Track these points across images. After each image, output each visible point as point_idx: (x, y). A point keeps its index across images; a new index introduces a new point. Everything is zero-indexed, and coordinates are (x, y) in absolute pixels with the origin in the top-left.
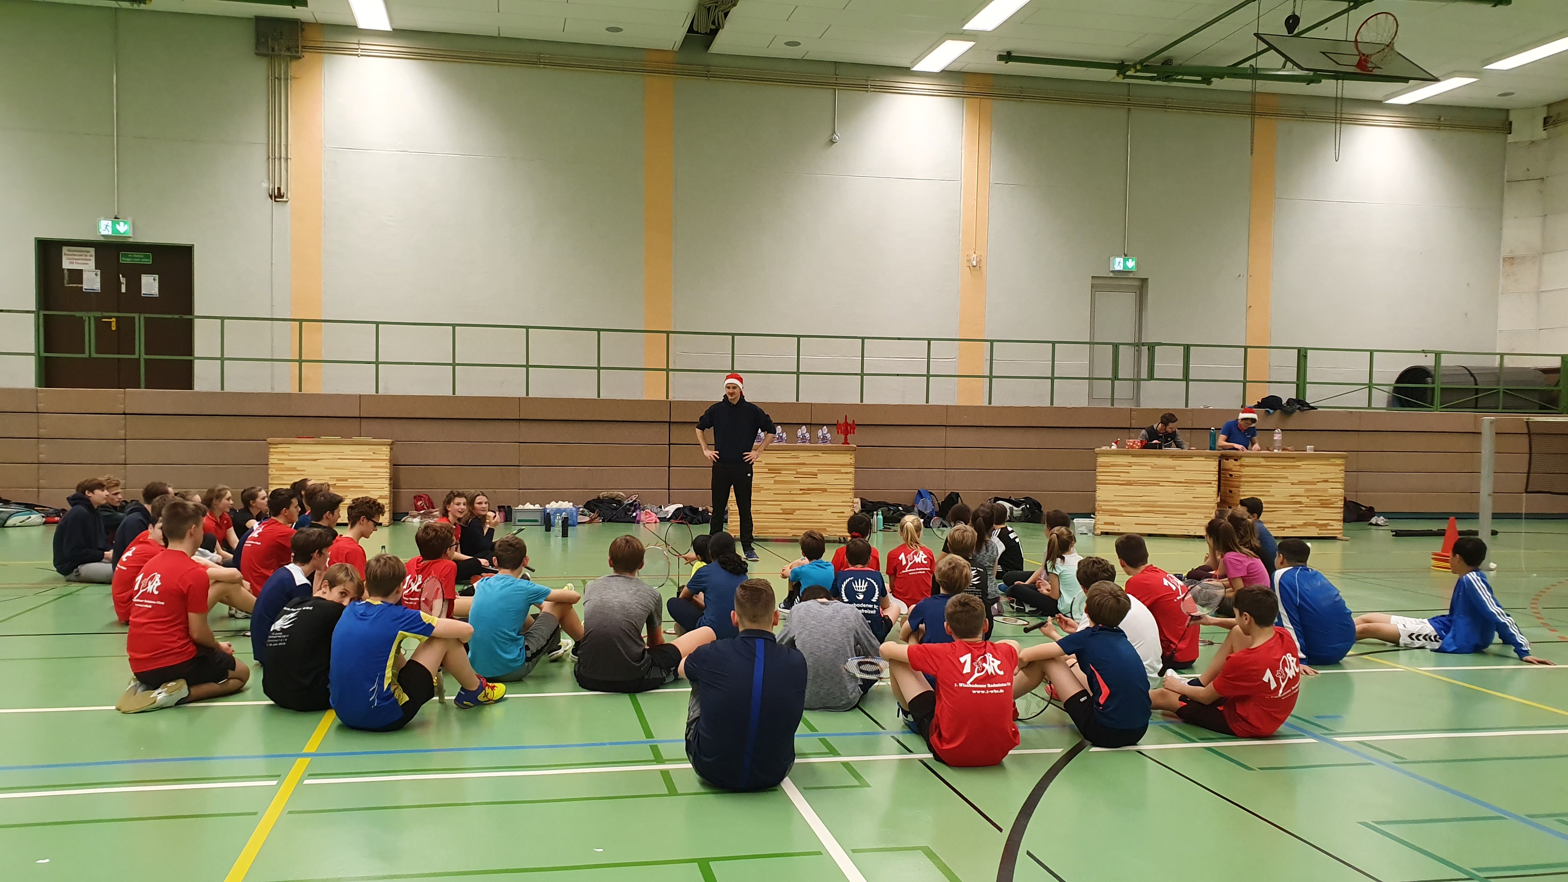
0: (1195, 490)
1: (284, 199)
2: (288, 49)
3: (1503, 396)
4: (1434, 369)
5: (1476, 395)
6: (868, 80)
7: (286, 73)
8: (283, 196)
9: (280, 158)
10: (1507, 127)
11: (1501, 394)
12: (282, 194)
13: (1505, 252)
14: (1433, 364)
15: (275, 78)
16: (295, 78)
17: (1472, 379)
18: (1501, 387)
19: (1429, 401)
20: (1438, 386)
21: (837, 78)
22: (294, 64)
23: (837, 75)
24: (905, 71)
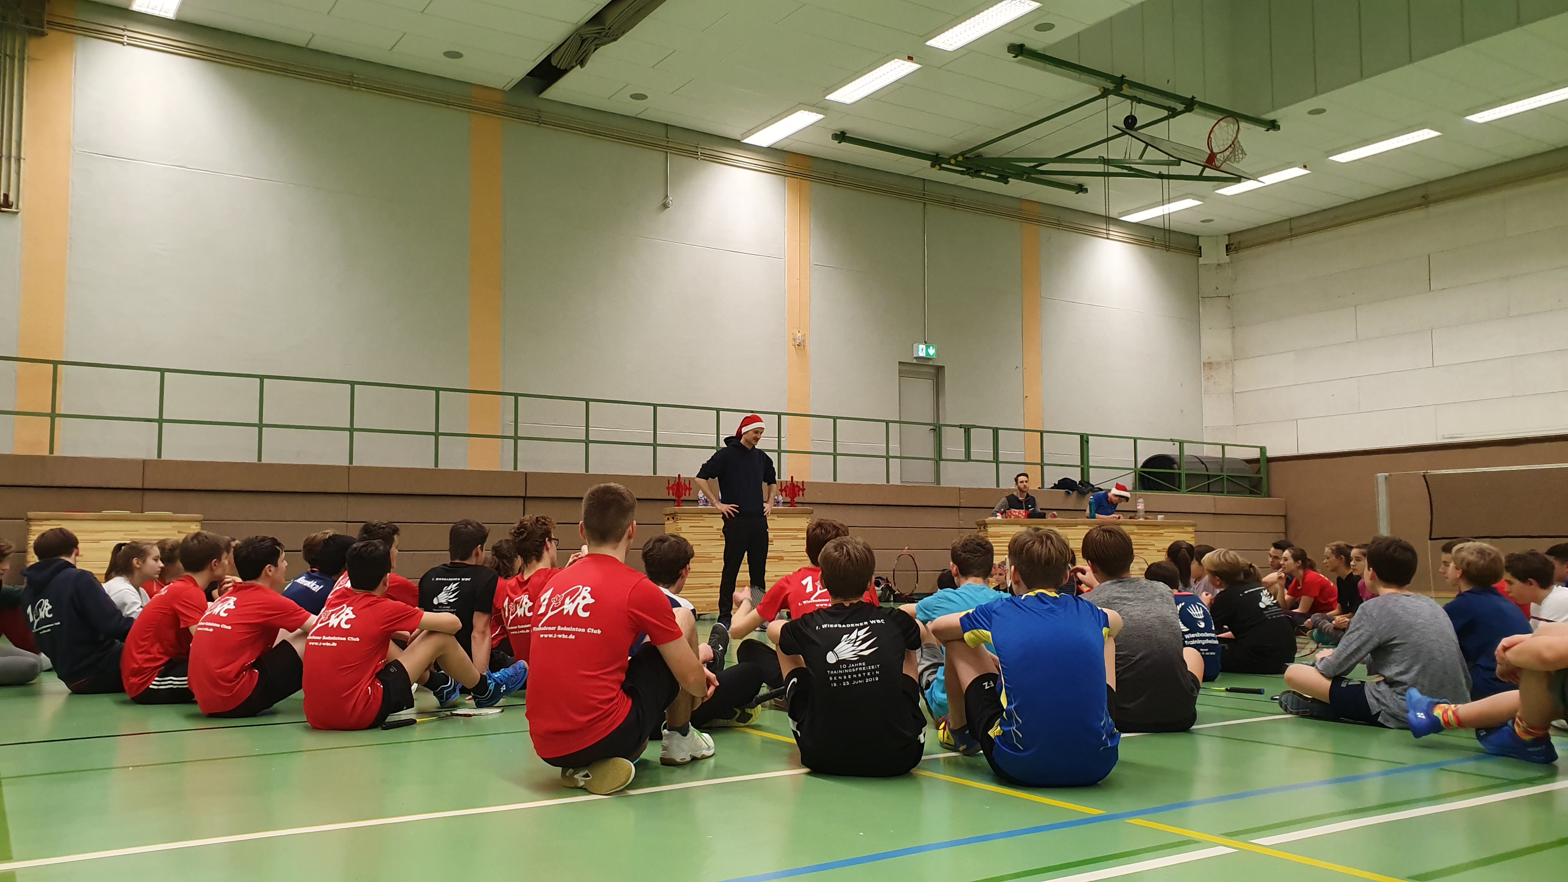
1: (13, 210)
2: (27, 22)
3: (1227, 482)
4: (1179, 457)
5: (1209, 480)
6: (697, 147)
7: (22, 51)
8: (12, 206)
9: (9, 158)
10: (1198, 251)
11: (1225, 479)
12: (10, 203)
13: (1204, 359)
14: (1178, 453)
15: (7, 55)
16: (33, 59)
17: (1204, 466)
18: (1225, 474)
19: (1177, 485)
20: (1183, 472)
21: (668, 141)
22: (33, 44)
23: (668, 138)
24: (737, 143)
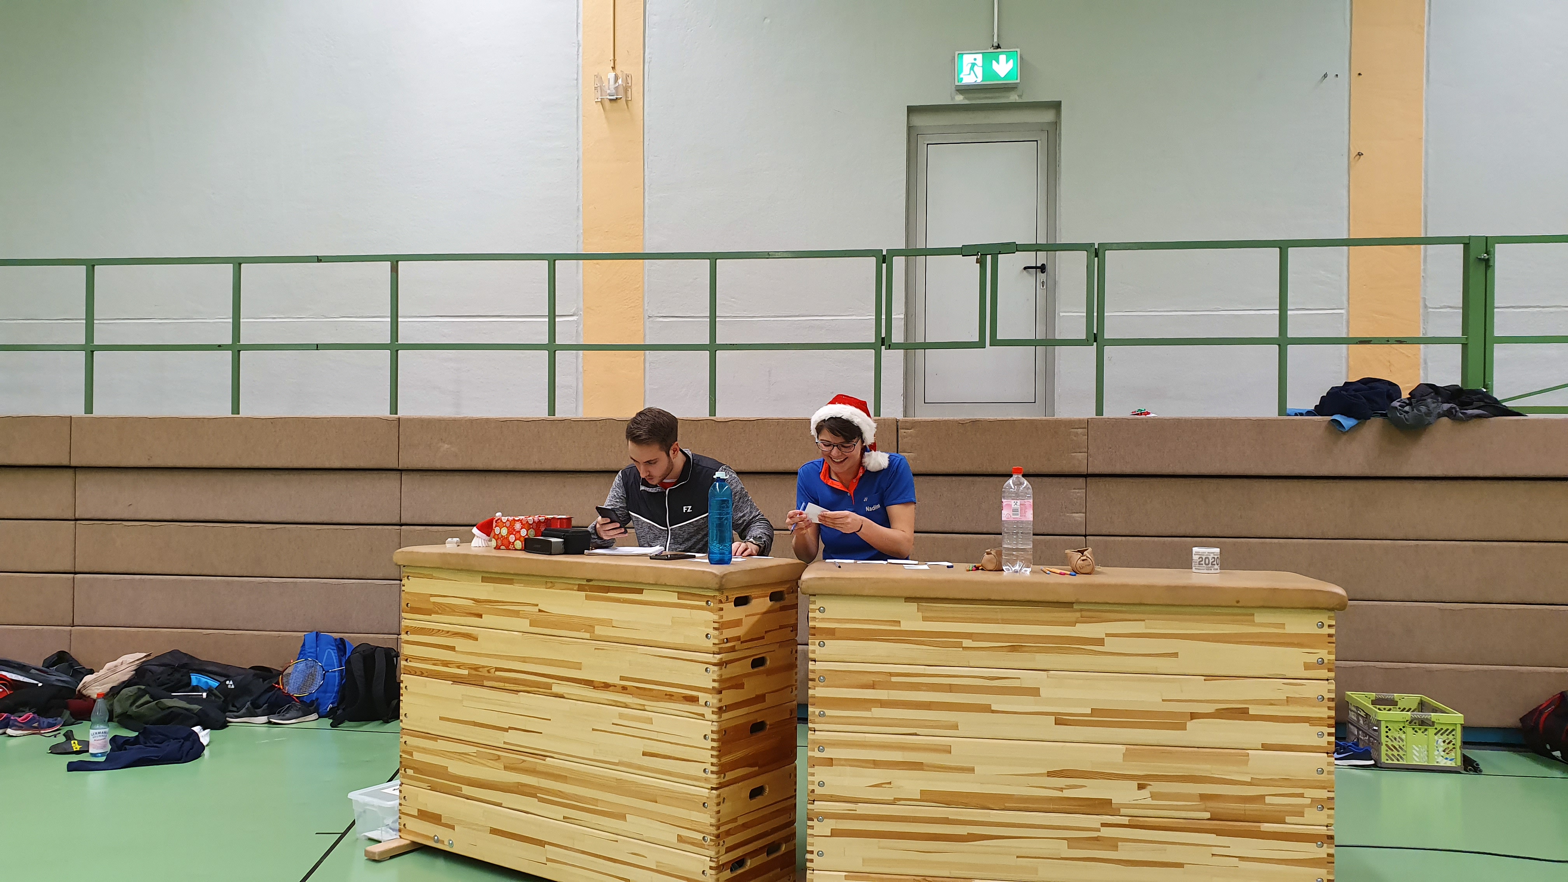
0: (650, 721)
